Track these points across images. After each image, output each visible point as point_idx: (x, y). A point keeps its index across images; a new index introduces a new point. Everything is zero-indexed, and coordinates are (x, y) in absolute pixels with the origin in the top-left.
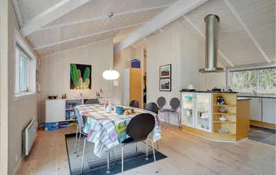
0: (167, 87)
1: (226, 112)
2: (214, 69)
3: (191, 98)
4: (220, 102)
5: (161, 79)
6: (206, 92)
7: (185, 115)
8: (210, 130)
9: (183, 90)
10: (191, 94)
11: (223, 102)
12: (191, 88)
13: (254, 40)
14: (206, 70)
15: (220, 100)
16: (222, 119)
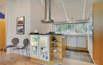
0: (21, 31)
1: (57, 46)
2: (49, 21)
3: (36, 39)
4: (53, 41)
5: (17, 26)
6: (45, 34)
7: (32, 50)
8: (48, 60)
9: (31, 34)
10: (36, 36)
11: (55, 41)
12: (36, 32)
13: (65, 10)
14: (45, 21)
15: (53, 39)
16: (55, 51)
